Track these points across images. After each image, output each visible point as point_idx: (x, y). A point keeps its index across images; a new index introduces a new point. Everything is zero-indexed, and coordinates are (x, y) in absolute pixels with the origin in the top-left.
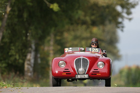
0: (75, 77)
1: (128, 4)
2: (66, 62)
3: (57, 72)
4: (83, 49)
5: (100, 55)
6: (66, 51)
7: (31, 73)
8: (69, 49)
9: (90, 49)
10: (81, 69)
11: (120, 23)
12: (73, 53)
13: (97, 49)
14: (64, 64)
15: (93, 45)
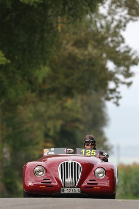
0: (60, 191)
8: (50, 151)
9: (83, 151)
10: (69, 180)
14: (43, 171)
15: (88, 145)
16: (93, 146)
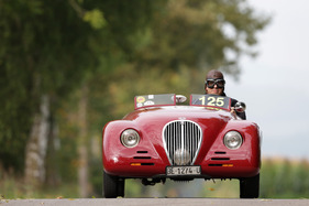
0: (165, 172)
1: (249, 21)
2: (140, 134)
3: (115, 159)
4: (184, 98)
5: (228, 114)
6: (139, 105)
7: (39, 169)
8: (147, 100)
9: (203, 98)
10: (181, 152)
11: (232, 63)
12: (157, 107)
13: (220, 99)
14: (136, 138)
15: (212, 88)
16: (220, 91)
